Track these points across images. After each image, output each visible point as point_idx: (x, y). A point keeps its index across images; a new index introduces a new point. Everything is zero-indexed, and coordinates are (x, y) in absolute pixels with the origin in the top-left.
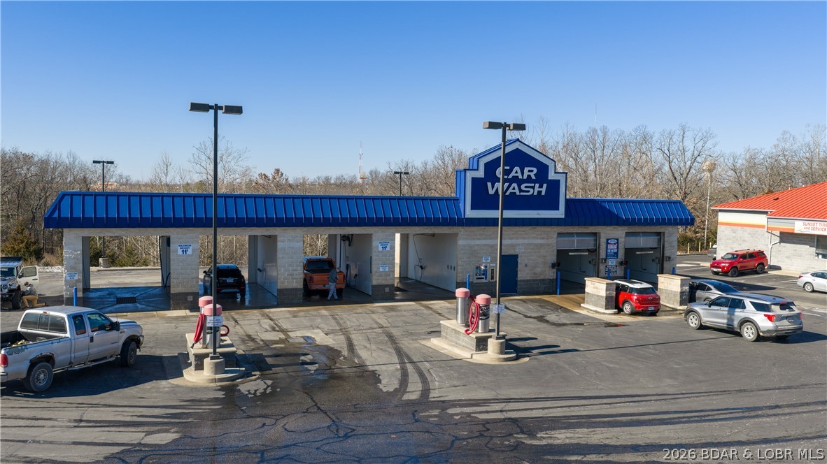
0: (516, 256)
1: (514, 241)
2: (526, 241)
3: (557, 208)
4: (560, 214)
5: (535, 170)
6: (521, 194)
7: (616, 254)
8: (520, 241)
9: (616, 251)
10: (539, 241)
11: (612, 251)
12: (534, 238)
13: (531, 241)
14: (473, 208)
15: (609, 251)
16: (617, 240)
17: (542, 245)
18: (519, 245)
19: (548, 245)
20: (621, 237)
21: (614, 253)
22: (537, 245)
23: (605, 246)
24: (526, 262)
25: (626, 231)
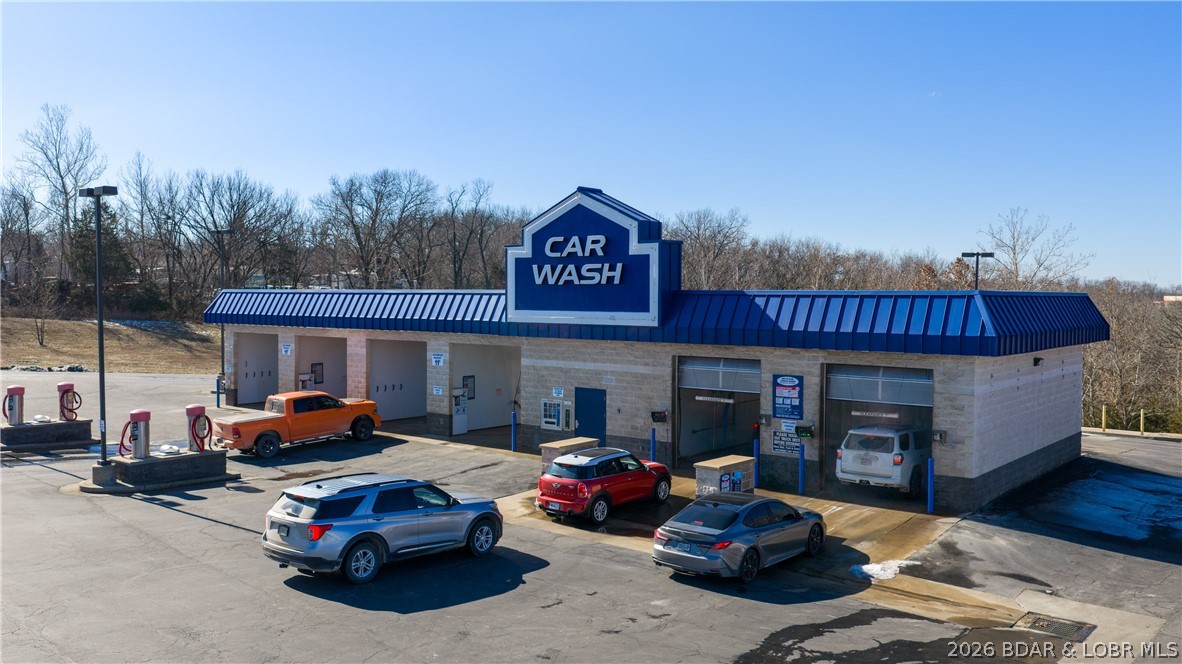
0: (603, 393)
1: (599, 366)
2: (618, 367)
3: (646, 309)
4: (649, 319)
5: (602, 239)
6: (583, 282)
7: (798, 411)
8: (609, 367)
9: (796, 402)
10: (640, 369)
11: (788, 401)
12: (630, 362)
13: (625, 368)
14: (517, 307)
15: (779, 401)
16: (800, 379)
17: (645, 376)
18: (606, 372)
19: (655, 377)
20: (810, 374)
21: (793, 407)
22: (636, 376)
23: (771, 389)
24: (619, 404)
25: (822, 361)
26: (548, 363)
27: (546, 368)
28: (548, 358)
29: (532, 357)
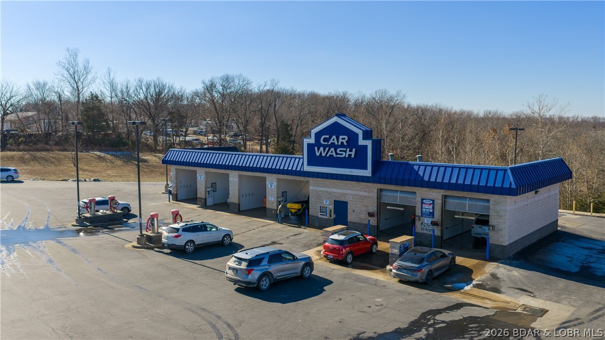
0: (346, 203)
1: (345, 191)
2: (353, 192)
3: (366, 169)
4: (367, 173)
5: (346, 138)
6: (337, 156)
7: (432, 214)
8: (349, 192)
9: (431, 211)
10: (363, 193)
11: (428, 210)
12: (358, 190)
13: (357, 193)
14: (309, 164)
15: (424, 210)
16: (433, 201)
17: (365, 197)
18: (348, 194)
19: (370, 197)
20: (438, 199)
21: (430, 213)
22: (361, 196)
23: (420, 205)
24: (353, 208)
25: (442, 194)
26: (321, 189)
27: (321, 191)
28: (322, 187)
29: (314, 186)
